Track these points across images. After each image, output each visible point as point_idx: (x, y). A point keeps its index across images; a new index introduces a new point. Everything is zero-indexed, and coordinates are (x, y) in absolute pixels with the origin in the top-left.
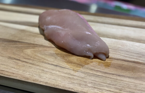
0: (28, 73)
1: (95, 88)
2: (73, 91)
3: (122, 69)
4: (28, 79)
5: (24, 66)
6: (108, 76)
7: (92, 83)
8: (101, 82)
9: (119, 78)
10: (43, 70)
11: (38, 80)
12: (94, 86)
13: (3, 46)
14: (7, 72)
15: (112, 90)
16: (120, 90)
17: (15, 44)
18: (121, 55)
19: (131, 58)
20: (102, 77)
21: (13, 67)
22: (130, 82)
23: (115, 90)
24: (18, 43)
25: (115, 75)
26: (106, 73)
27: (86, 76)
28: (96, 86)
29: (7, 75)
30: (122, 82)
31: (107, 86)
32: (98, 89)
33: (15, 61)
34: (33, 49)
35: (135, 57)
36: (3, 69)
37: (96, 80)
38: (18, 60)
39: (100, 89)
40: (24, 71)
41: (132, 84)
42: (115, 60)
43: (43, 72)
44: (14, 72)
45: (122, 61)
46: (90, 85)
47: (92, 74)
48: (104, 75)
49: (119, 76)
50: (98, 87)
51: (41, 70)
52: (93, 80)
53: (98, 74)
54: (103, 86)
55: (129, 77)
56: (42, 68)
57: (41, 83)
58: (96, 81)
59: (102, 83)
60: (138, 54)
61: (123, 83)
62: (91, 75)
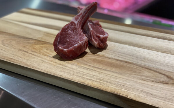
0: (30, 62)
1: (80, 77)
2: (61, 77)
3: (111, 66)
4: (28, 65)
5: (29, 57)
6: (96, 70)
7: (80, 73)
8: (88, 73)
9: (104, 72)
10: (43, 61)
11: (36, 67)
12: (80, 76)
13: (18, 41)
14: (14, 59)
15: (94, 79)
16: (101, 80)
17: (28, 41)
21: (19, 57)
24: (31, 40)
25: (103, 69)
26: (95, 67)
27: (77, 68)
28: (81, 76)
29: (13, 62)
31: (91, 77)
33: (23, 52)
34: (42, 45)
35: (128, 58)
36: (12, 58)
37: (84, 71)
38: (26, 52)
39: (83, 78)
40: (27, 60)
41: (114, 77)
43: (43, 62)
44: (19, 60)
46: (77, 74)
49: (106, 70)
51: (42, 60)
53: (88, 67)
54: (87, 76)
55: (113, 72)
56: (43, 59)
57: (37, 70)
62: (82, 68)
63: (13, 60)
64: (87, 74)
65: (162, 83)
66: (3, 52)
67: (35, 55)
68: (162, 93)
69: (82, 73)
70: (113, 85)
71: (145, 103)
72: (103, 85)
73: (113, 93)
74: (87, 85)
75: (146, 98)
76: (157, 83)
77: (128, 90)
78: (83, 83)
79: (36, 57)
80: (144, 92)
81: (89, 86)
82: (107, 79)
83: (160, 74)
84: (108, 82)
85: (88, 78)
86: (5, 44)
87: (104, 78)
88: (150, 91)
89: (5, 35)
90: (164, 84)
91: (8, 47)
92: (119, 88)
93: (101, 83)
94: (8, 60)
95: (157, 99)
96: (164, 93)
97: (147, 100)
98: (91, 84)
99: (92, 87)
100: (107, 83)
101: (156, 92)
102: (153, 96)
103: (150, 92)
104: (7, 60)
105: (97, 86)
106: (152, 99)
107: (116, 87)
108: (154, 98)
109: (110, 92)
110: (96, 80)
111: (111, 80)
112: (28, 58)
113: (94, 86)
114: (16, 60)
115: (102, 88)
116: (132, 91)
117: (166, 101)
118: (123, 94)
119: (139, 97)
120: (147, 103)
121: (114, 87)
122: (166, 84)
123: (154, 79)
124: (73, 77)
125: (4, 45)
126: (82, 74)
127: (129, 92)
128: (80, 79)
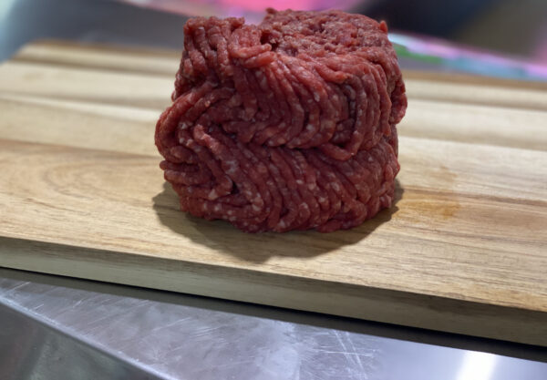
1: (426, 273)
2: (363, 284)
3: (496, 223)
6: (457, 242)
7: (412, 261)
8: (441, 259)
9: (490, 245)
12: (422, 270)
13: (104, 172)
14: (143, 241)
15: (478, 276)
18: (484, 185)
19: (515, 191)
20: (439, 244)
22: (528, 255)
23: (489, 278)
25: (479, 237)
26: (448, 234)
27: (393, 245)
28: (428, 270)
29: (147, 250)
30: (504, 255)
32: (437, 275)
35: (527, 190)
37: (424, 253)
42: (470, 200)
44: (165, 241)
45: (490, 202)
46: (409, 267)
47: (409, 237)
48: (444, 240)
49: (491, 239)
50: (435, 271)
52: (415, 254)
55: (521, 243)
59: (444, 262)
60: (534, 180)
61: (506, 259)
62: (407, 242)
63: (143, 246)
66: (80, 218)
84: (532, 279)
86: (63, 187)
89: (37, 152)
91: (82, 197)
94: (122, 246)
99: (492, 303)
104: (117, 245)
105: (507, 300)
114: (157, 244)
125: (62, 193)
126: (423, 262)
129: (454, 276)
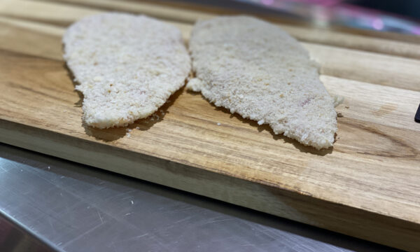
0: (41, 113)
1: (174, 146)
2: (125, 147)
4: (36, 121)
5: (36, 101)
6: (212, 128)
7: (172, 137)
8: (193, 138)
11: (57, 126)
15: (210, 152)
16: (228, 153)
21: (11, 101)
25: (230, 127)
26: (210, 123)
28: (177, 144)
31: (201, 146)
32: (180, 148)
33: (20, 90)
37: (182, 133)
38: (27, 89)
39: (183, 148)
40: (32, 108)
41: (260, 144)
44: (11, 109)
46: (167, 141)
47: (180, 122)
48: (204, 126)
50: (181, 145)
52: (176, 133)
53: (192, 123)
54: (192, 144)
57: (62, 132)
58: (181, 135)
62: (176, 125)
64: (190, 139)
65: (381, 154)
67: (51, 97)
68: (384, 180)
69: (179, 136)
70: (260, 164)
71: (344, 204)
72: (233, 165)
73: (262, 182)
74: (194, 166)
75: (345, 191)
76: (369, 156)
77: (298, 175)
78: (182, 160)
79: (55, 101)
80: (338, 179)
81: (200, 167)
82: (244, 150)
83: (375, 135)
84: (246, 157)
85: (195, 148)
87: (235, 148)
88: (353, 176)
90: (388, 158)
92: (275, 170)
93: (230, 159)
95: (374, 195)
96: (389, 179)
97: (349, 197)
98: (204, 163)
99: (207, 169)
100: (244, 160)
101: (370, 178)
102: (363, 187)
103: (354, 178)
105: (220, 168)
106: (360, 195)
107: (269, 168)
108: (366, 191)
109: (254, 181)
110: (215, 153)
111: (254, 153)
112: (35, 104)
113: (213, 166)
114: (5, 110)
115: (232, 172)
116: (308, 177)
117: (396, 198)
118: (287, 185)
119: (327, 189)
120: (350, 205)
121: (263, 169)
122: (392, 156)
123: (361, 146)
124: (156, 147)
126: (178, 139)
127: (301, 178)
128: (175, 152)
129: (191, 149)
